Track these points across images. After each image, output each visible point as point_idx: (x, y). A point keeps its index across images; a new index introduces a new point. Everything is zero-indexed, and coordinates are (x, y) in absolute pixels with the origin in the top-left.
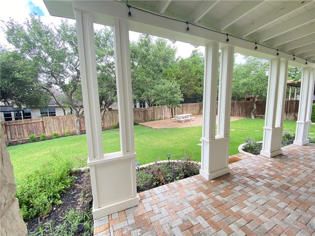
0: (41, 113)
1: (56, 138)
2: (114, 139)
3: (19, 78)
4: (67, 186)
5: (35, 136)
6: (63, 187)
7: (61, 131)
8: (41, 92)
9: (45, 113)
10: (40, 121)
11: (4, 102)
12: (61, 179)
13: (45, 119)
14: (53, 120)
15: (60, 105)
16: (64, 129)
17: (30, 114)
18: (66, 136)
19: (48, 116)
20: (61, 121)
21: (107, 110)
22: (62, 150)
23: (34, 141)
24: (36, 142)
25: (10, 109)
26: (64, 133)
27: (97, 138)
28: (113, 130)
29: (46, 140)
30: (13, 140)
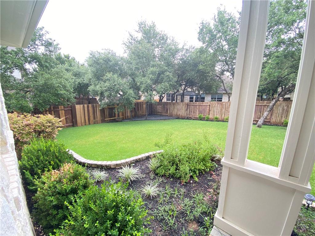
0: (212, 98)
1: (216, 121)
2: (279, 141)
3: (201, 69)
4: (207, 169)
5: (202, 116)
6: (203, 168)
7: (222, 116)
8: (214, 80)
9: (214, 98)
10: (208, 104)
11: (191, 88)
12: (204, 160)
13: (212, 103)
14: (218, 105)
15: (227, 92)
16: (225, 115)
17: (204, 98)
18: (224, 122)
19: (216, 101)
20: (224, 107)
21: (280, 100)
22: (217, 133)
23: (201, 120)
24: (202, 121)
25: (194, 94)
26: (224, 118)
27: (241, 136)
28: (283, 127)
29: (209, 121)
30: (190, 116)
